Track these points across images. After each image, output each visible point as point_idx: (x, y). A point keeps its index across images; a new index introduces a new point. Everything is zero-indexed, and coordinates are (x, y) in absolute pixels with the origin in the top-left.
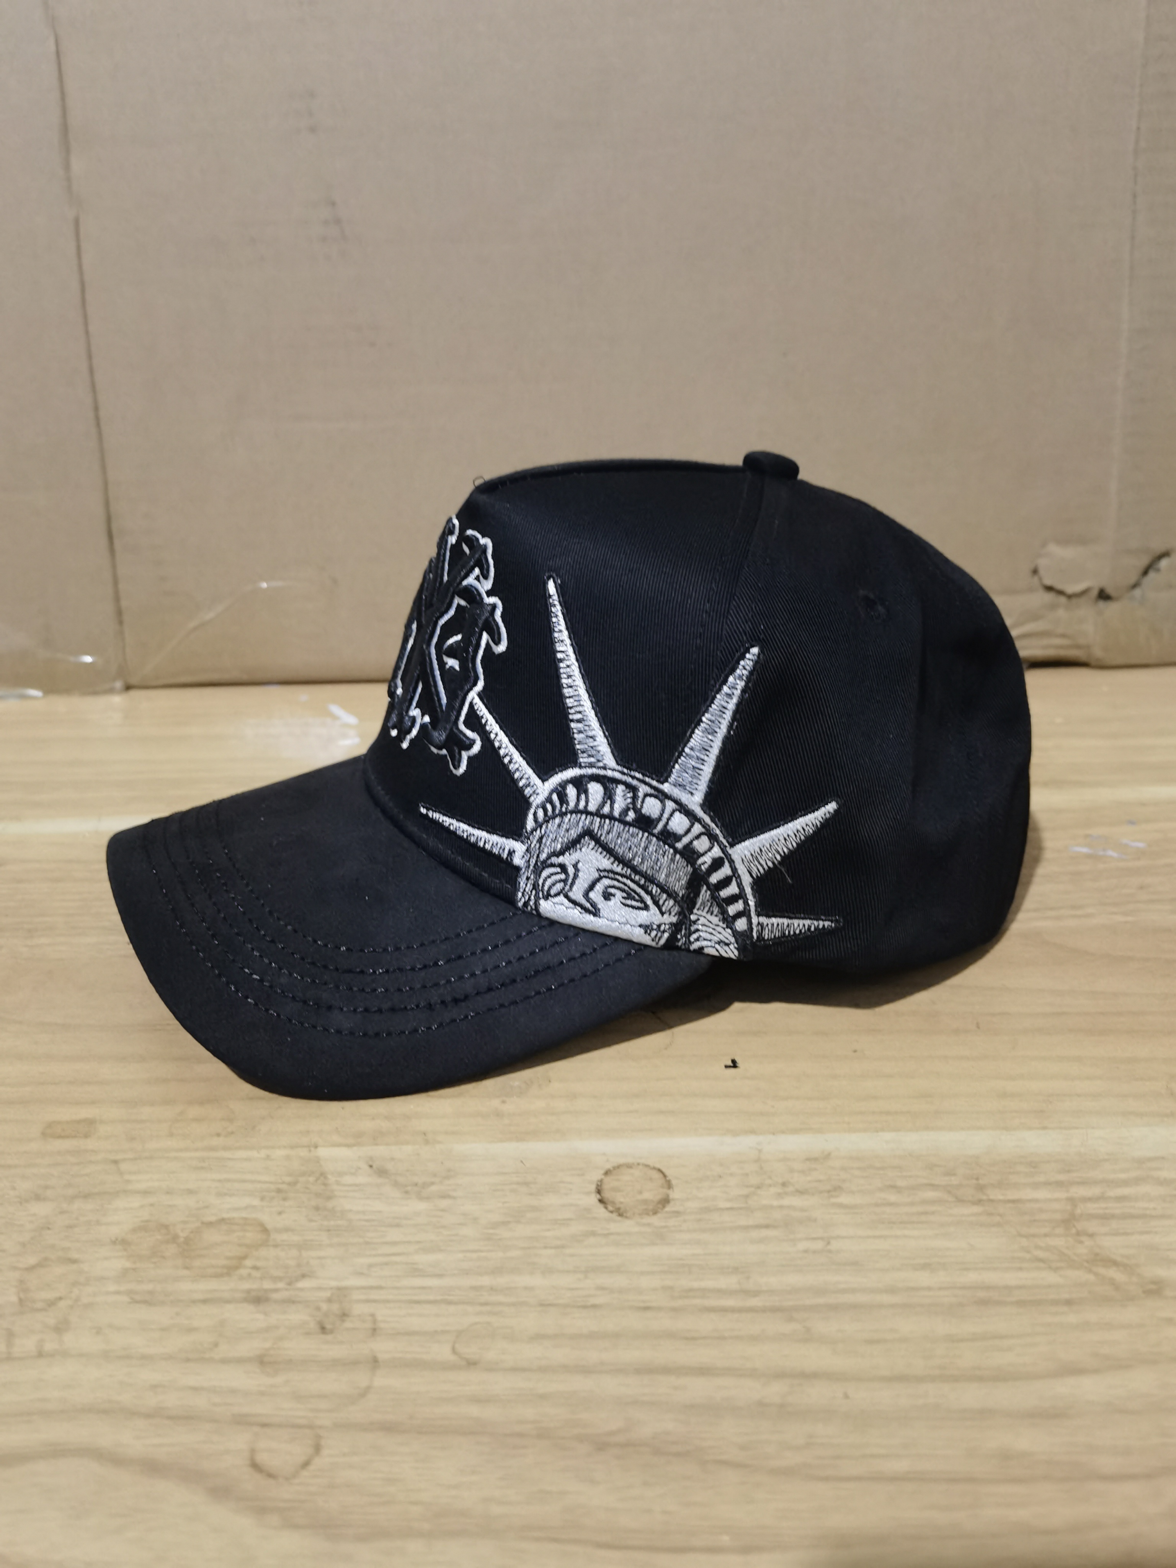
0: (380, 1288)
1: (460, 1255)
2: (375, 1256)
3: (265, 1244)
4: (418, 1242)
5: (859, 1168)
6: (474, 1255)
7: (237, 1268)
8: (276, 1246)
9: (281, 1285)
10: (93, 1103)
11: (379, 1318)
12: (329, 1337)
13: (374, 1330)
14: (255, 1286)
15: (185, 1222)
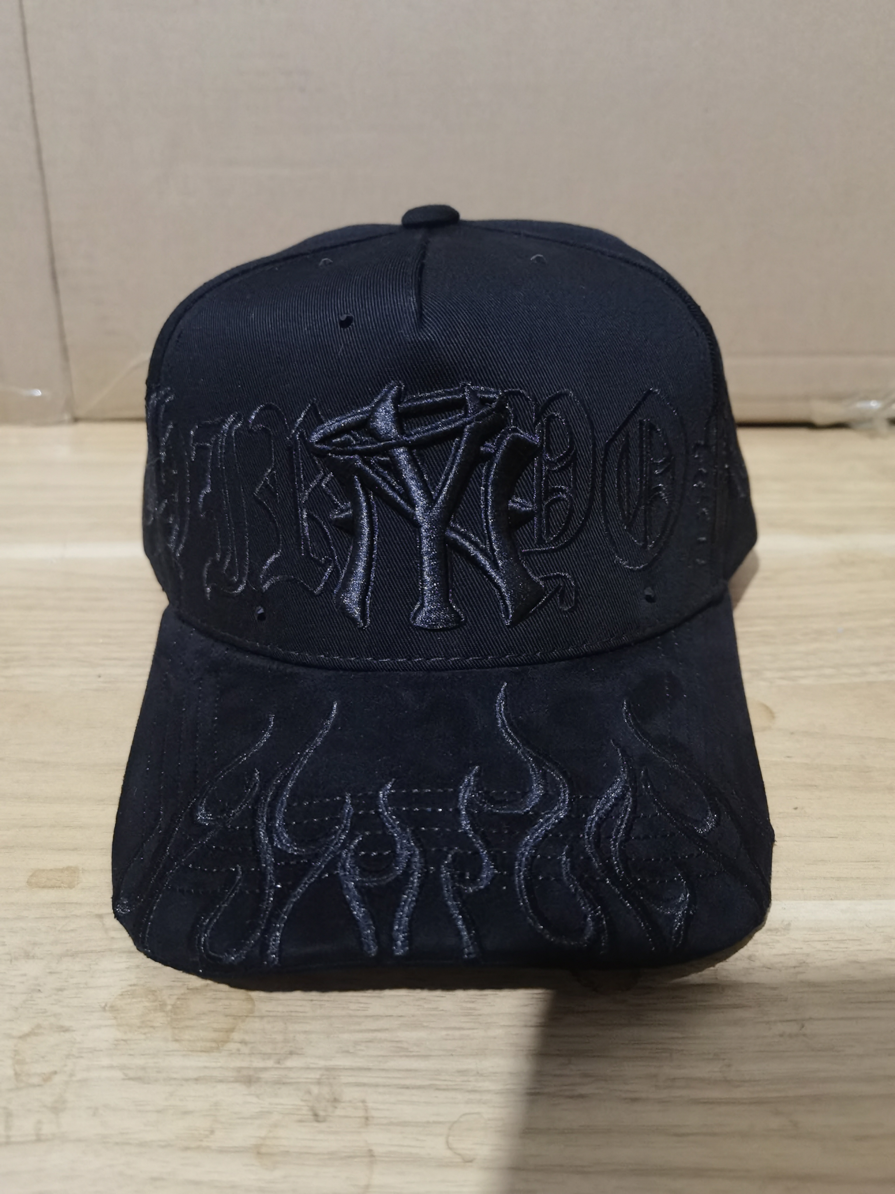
0: (369, 1069)
1: (444, 1033)
2: (361, 1031)
3: (250, 1014)
4: (401, 1016)
5: (820, 941)
6: (457, 1033)
7: (225, 1042)
8: (262, 1017)
9: (270, 1063)
10: (75, 849)
11: (370, 1105)
12: (322, 1126)
13: (367, 1118)
14: (245, 1064)
15: (171, 987)
